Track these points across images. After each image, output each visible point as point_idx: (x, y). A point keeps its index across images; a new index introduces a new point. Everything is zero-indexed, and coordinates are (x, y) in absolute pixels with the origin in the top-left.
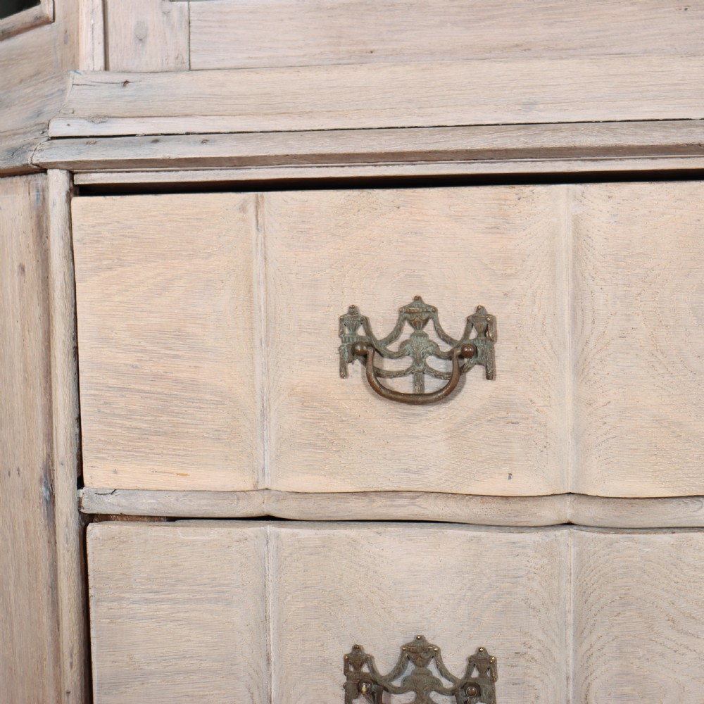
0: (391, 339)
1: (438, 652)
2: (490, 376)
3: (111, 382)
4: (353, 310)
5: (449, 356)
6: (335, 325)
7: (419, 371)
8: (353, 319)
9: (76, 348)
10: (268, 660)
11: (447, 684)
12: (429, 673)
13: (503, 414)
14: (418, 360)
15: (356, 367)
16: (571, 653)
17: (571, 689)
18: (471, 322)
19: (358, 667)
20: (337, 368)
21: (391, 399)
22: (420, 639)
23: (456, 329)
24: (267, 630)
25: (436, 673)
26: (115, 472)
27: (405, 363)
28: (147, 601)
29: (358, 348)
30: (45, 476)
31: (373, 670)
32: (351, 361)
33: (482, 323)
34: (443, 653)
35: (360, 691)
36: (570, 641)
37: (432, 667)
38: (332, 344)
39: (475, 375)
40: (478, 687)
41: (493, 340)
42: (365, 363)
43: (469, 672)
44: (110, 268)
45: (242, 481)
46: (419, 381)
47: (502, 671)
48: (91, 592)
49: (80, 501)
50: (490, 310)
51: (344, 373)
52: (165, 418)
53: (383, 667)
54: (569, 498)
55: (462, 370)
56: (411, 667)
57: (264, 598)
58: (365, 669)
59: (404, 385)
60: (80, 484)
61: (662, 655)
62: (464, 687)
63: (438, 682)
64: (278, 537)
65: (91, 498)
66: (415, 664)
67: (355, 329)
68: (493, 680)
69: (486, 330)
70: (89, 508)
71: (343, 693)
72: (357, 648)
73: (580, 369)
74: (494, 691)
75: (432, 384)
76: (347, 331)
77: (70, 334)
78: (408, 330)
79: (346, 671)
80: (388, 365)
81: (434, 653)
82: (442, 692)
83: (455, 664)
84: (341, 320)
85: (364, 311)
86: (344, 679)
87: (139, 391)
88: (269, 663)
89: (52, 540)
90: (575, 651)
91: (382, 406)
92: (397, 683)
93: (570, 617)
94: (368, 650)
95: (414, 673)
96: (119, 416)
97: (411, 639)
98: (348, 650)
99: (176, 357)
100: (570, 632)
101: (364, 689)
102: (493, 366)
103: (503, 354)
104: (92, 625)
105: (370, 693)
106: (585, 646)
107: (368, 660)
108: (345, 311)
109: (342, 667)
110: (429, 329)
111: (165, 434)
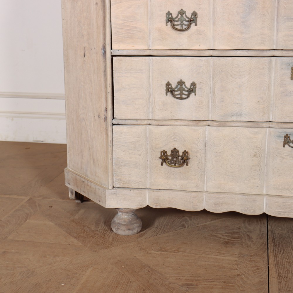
0: (176, 18)
1: (185, 82)
2: (196, 25)
3: (118, 27)
4: (169, 12)
5: (188, 21)
6: (165, 15)
7: (182, 24)
8: (169, 13)
9: (111, 20)
10: (150, 85)
11: (186, 89)
12: (183, 87)
13: (198, 33)
14: (182, 22)
15: (169, 24)
16: (211, 83)
17: (211, 90)
18: (192, 14)
19: (168, 86)
20: (165, 24)
21: (176, 30)
22: (181, 80)
23: (189, 15)
24: (150, 79)
25: (184, 87)
26: (119, 46)
27: (179, 23)
28: (125, 73)
29: (170, 19)
30: (103, 48)
31: (171, 87)
32: (168, 22)
33: (195, 14)
34: (186, 83)
35: (169, 91)
36: (211, 80)
37: (183, 86)
38: (164, 19)
39: (193, 25)
40: (193, 89)
41: (197, 18)
42: (171, 23)
43: (191, 87)
44: (118, 3)
45: (145, 48)
46: (182, 26)
47: (197, 86)
48: (114, 71)
49: (111, 53)
50: (196, 11)
51: (167, 25)
52: (129, 35)
53: (174, 86)
54: (211, 51)
55: (190, 24)
56: (179, 86)
57: (149, 72)
58: (170, 86)
59: (179, 27)
60: (111, 49)
61: (229, 82)
62: (190, 89)
63: (185, 89)
64: (152, 59)
65: (114, 52)
66: (180, 85)
67: (169, 16)
68: (196, 88)
69: (195, 16)
70: (114, 54)
71: (165, 91)
72: (168, 82)
73: (214, 24)
74: (196, 90)
75: (184, 27)
76: (167, 16)
77: (110, 17)
78: (180, 16)
79: (166, 87)
80: (176, 23)
81: (184, 83)
82: (185, 91)
83: (188, 85)
84: (166, 14)
85: (171, 12)
86: (165, 89)
87: (124, 29)
88: (150, 86)
89: (105, 61)
90: (212, 82)
91: (174, 32)
92: (176, 90)
93: (211, 75)
94: (170, 83)
95: (180, 87)
96: (120, 34)
97: (179, 80)
98: (166, 82)
99: (132, 22)
100: (211, 78)
101: (170, 90)
102: (197, 23)
103: (199, 20)
104: (114, 78)
105: (171, 91)
106: (214, 81)
107: (170, 84)
108: (167, 12)
109: (165, 86)
110: (184, 16)
111: (130, 38)
